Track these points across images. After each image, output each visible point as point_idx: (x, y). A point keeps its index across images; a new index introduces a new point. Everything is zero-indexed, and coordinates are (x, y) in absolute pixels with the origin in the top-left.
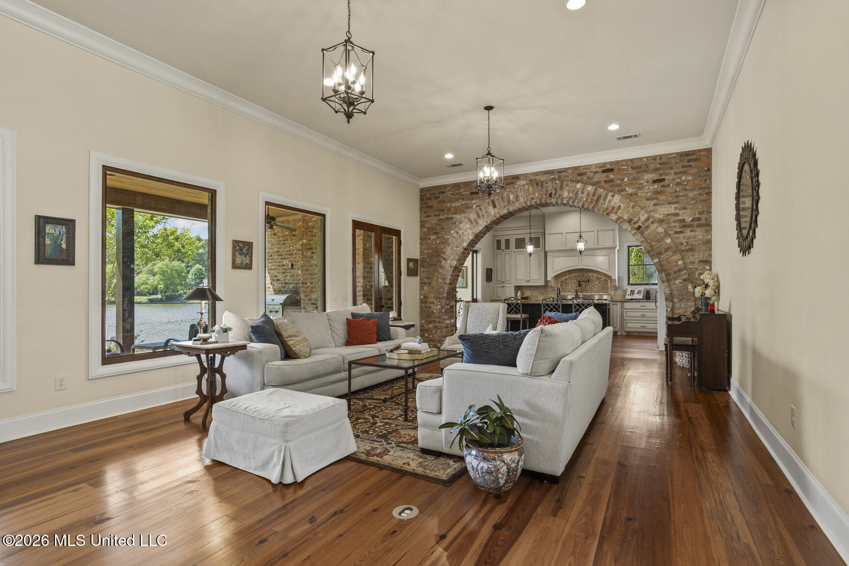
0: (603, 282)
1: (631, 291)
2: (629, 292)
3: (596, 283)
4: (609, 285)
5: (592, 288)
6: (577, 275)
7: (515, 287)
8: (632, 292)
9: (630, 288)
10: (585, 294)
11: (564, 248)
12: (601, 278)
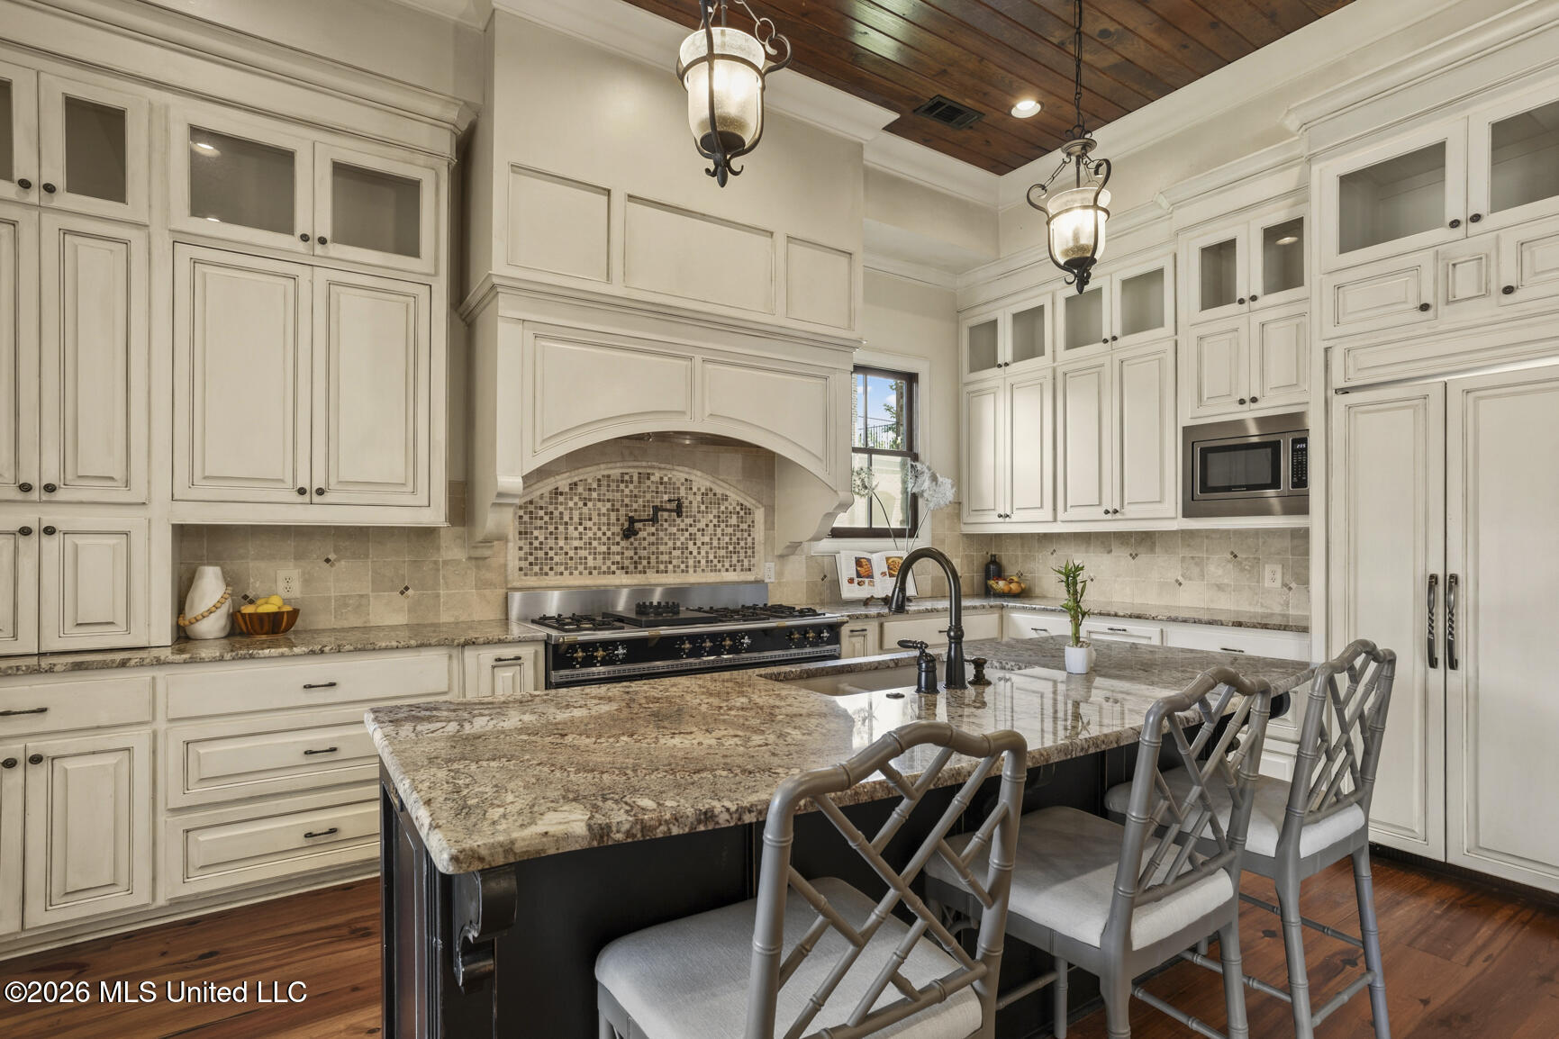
0: (734, 520)
1: (858, 562)
2: (847, 570)
3: (702, 525)
4: (759, 533)
5: (684, 548)
6: (615, 472)
7: (184, 534)
8: (863, 570)
9: (848, 551)
10: (652, 578)
11: (617, 289)
12: (725, 498)
